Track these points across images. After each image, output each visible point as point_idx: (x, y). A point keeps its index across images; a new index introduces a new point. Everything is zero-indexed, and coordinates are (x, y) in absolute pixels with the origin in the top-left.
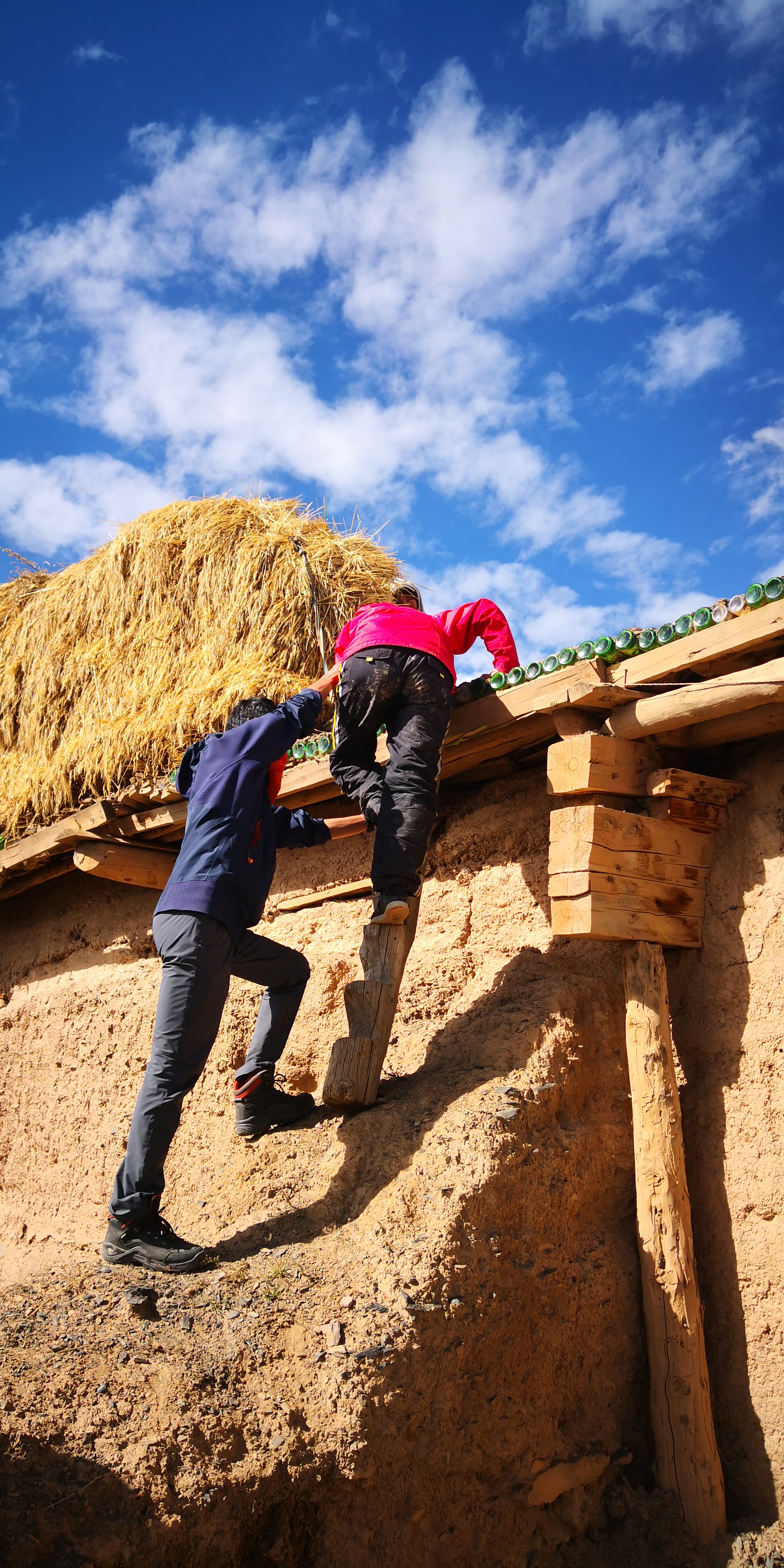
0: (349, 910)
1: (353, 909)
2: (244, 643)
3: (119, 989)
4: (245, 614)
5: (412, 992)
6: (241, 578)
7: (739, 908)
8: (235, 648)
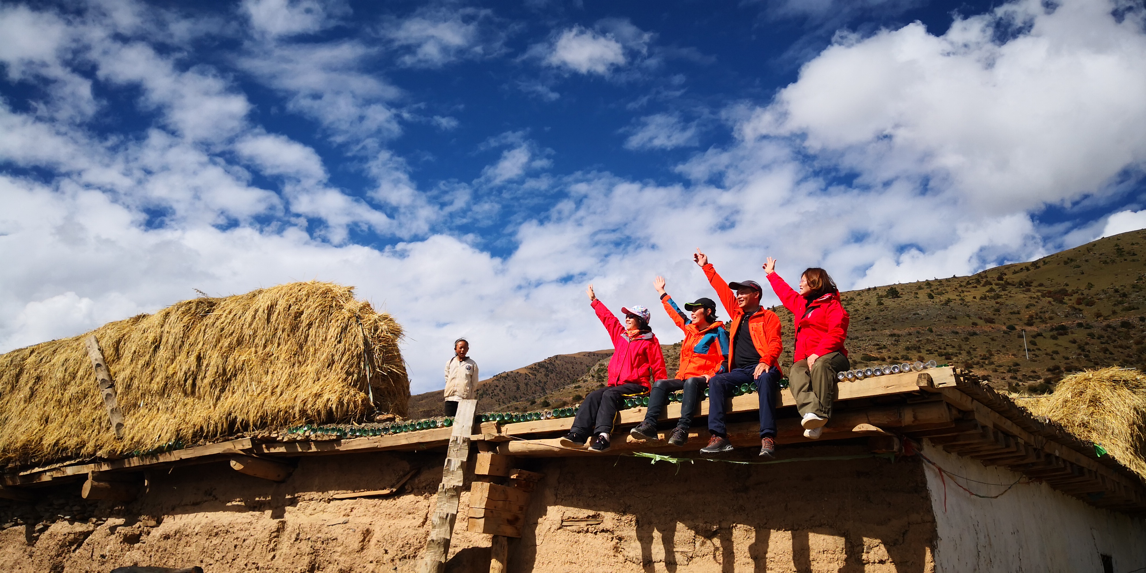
0: (370, 503)
1: (372, 503)
2: (331, 369)
3: (242, 527)
4: (333, 355)
5: (402, 547)
6: (332, 336)
7: (536, 524)
8: (326, 371)
